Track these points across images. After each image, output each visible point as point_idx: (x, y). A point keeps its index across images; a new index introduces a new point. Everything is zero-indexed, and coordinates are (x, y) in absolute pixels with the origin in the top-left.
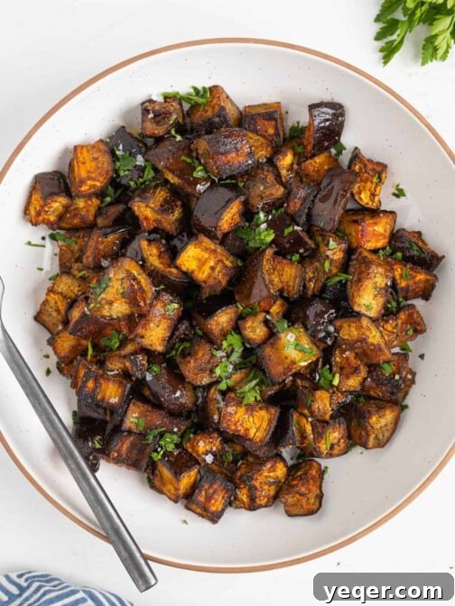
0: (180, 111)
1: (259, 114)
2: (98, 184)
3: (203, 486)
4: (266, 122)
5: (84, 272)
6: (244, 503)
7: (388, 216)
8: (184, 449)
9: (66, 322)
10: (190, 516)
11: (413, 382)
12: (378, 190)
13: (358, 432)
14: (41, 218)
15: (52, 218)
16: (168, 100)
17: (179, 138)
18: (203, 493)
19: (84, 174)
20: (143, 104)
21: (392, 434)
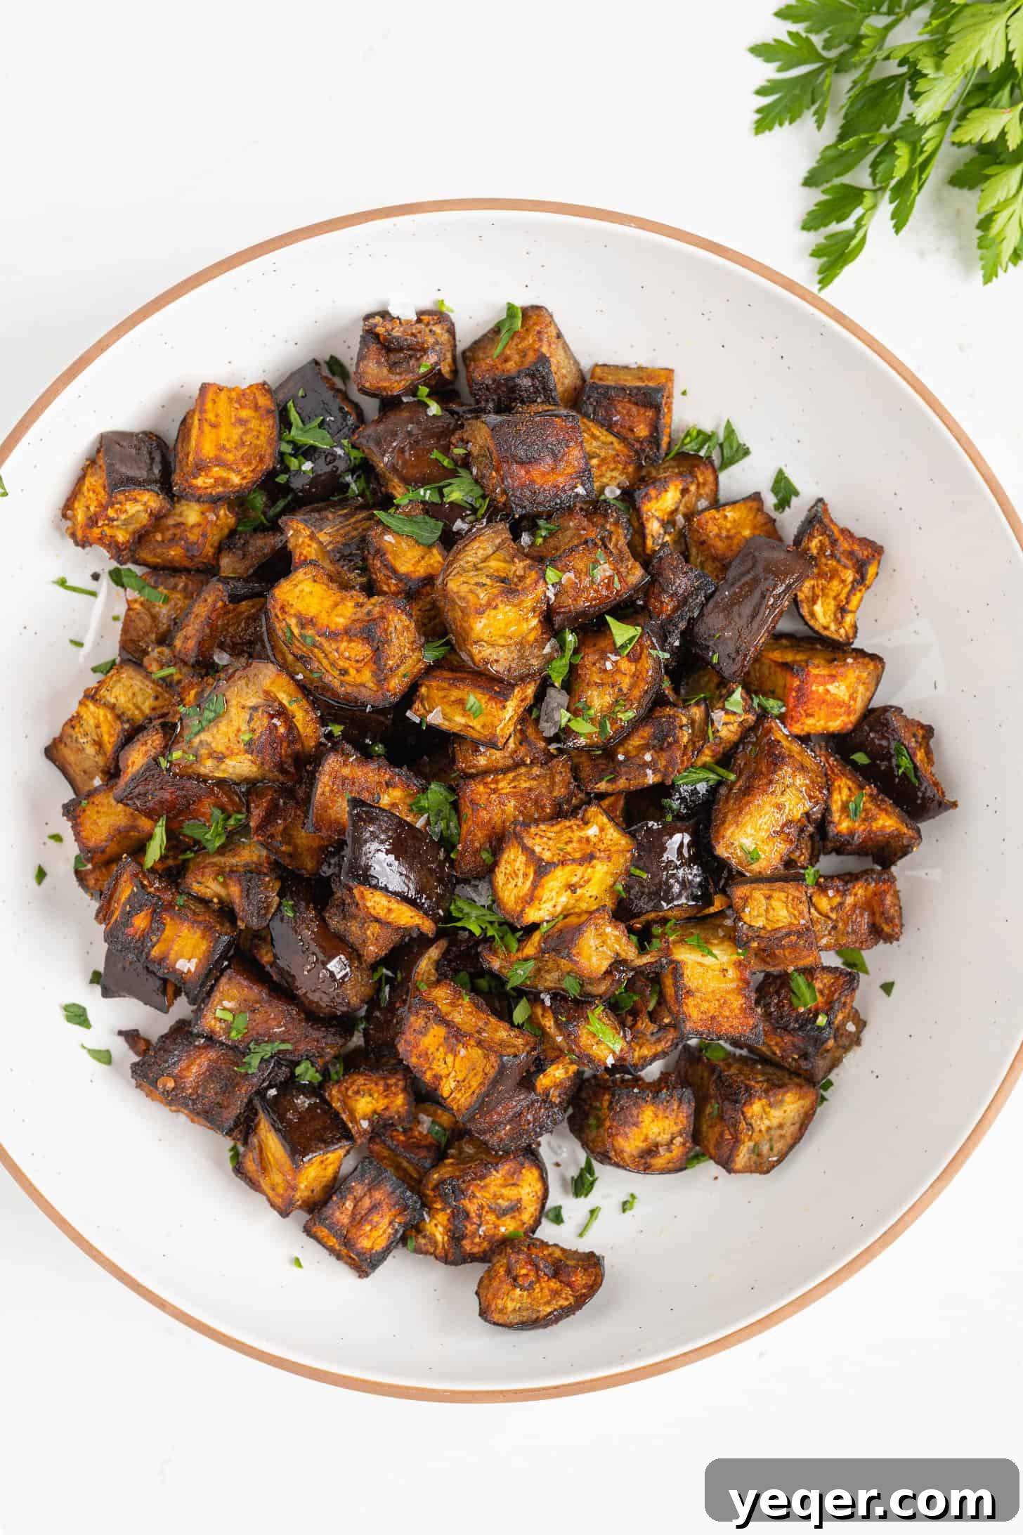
0: (448, 347)
1: (623, 389)
2: (236, 479)
3: (350, 1189)
4: (634, 409)
5: (172, 670)
6: (435, 1244)
7: (866, 665)
8: (324, 1101)
9: (112, 773)
10: (312, 1253)
11: (856, 1040)
12: (855, 600)
13: (717, 1129)
14: (96, 532)
15: (121, 537)
16: (425, 318)
17: (434, 409)
18: (349, 1205)
19: (208, 450)
20: (368, 317)
21: (791, 1147)
